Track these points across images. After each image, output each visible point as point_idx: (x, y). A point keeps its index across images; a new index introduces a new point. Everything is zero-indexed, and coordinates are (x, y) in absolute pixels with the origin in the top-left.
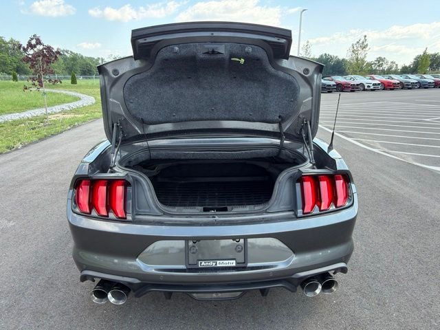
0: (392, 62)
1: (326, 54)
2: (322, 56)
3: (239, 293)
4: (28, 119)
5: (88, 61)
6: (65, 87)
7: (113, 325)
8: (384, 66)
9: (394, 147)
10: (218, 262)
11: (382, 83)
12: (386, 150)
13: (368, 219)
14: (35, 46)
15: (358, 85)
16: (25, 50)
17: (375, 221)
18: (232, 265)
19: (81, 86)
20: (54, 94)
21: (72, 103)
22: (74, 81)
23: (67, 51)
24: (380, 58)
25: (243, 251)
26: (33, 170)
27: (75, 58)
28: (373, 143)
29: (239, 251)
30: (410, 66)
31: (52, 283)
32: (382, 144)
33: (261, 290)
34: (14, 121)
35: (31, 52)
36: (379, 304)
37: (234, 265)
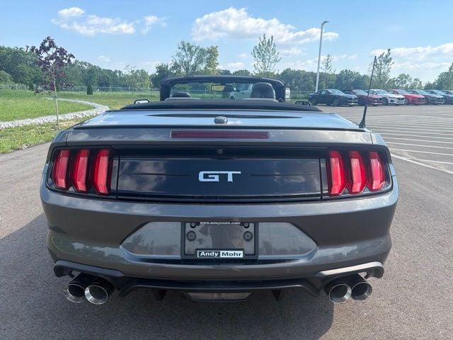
0: (415, 79)
1: (346, 70)
2: (342, 72)
3: (247, 295)
4: (40, 125)
5: (106, 74)
6: (80, 97)
7: (94, 331)
8: (408, 83)
9: (424, 156)
10: (221, 252)
11: (407, 97)
12: (415, 158)
13: (400, 225)
14: (48, 49)
15: (380, 99)
16: (38, 53)
17: (408, 227)
18: (238, 256)
19: (97, 97)
20: (69, 103)
21: (86, 112)
22: (90, 92)
23: (85, 64)
24: (402, 75)
25: (253, 240)
26: (34, 168)
27: (93, 70)
28: (400, 151)
29: (248, 240)
30: (434, 83)
31: (30, 282)
32: (410, 153)
33: (274, 291)
34: (25, 126)
35: (44, 55)
36: (420, 319)
37: (241, 256)
